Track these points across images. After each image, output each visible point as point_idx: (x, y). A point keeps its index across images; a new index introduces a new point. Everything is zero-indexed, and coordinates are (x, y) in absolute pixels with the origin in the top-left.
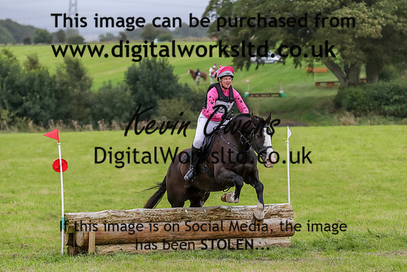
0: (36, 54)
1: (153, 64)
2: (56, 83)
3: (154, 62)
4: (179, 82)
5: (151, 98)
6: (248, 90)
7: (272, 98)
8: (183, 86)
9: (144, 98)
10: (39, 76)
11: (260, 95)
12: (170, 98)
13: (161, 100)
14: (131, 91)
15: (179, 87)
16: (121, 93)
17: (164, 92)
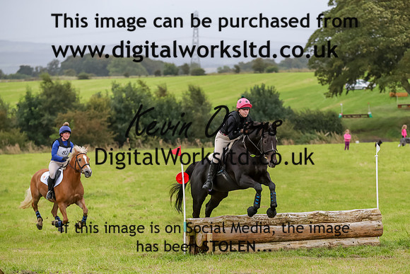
0: (165, 84)
1: (261, 91)
2: (181, 108)
3: (263, 89)
5: (261, 120)
6: (342, 112)
7: (362, 119)
10: (168, 102)
11: (352, 116)
15: (283, 109)
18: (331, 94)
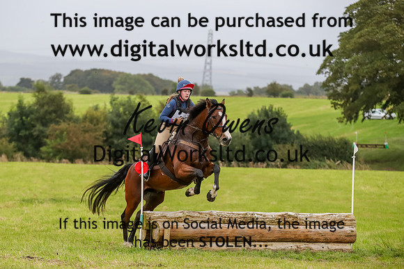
1: (270, 113)
3: (271, 111)
4: (292, 129)
5: (267, 143)
6: (357, 141)
7: (377, 149)
8: (295, 132)
9: (261, 143)
11: (366, 146)
12: (284, 143)
13: (277, 145)
14: (249, 136)
15: (291, 133)
16: (241, 138)
17: (279, 139)
18: (346, 119)
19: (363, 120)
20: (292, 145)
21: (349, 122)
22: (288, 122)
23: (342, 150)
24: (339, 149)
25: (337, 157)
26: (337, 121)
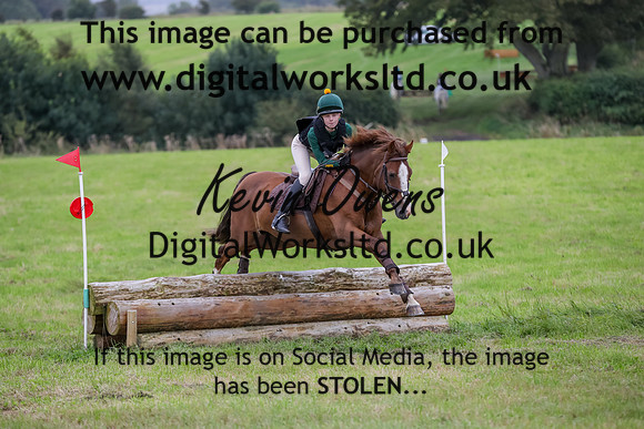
0: (70, 35)
1: (247, 49)
5: (246, 100)
10: (73, 68)
12: (277, 98)
13: (262, 103)
18: (376, 50)
19: (404, 49)
20: (290, 102)
21: (381, 54)
22: (279, 60)
23: (374, 105)
24: (368, 103)
25: (366, 116)
26: (361, 54)
